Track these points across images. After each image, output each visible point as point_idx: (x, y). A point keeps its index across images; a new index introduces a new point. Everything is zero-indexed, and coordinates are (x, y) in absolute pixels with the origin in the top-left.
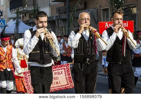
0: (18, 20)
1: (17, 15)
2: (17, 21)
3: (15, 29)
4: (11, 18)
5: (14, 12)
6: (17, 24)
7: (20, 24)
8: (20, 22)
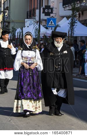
0: (73, 18)
1: (73, 12)
2: (72, 20)
3: (69, 31)
4: (63, 17)
5: (68, 8)
6: (72, 24)
7: (76, 24)
8: (76, 22)
